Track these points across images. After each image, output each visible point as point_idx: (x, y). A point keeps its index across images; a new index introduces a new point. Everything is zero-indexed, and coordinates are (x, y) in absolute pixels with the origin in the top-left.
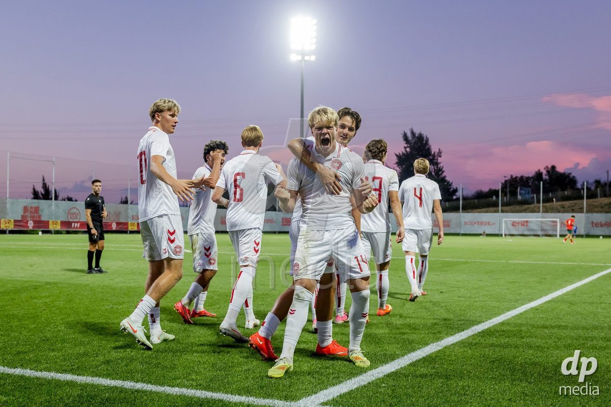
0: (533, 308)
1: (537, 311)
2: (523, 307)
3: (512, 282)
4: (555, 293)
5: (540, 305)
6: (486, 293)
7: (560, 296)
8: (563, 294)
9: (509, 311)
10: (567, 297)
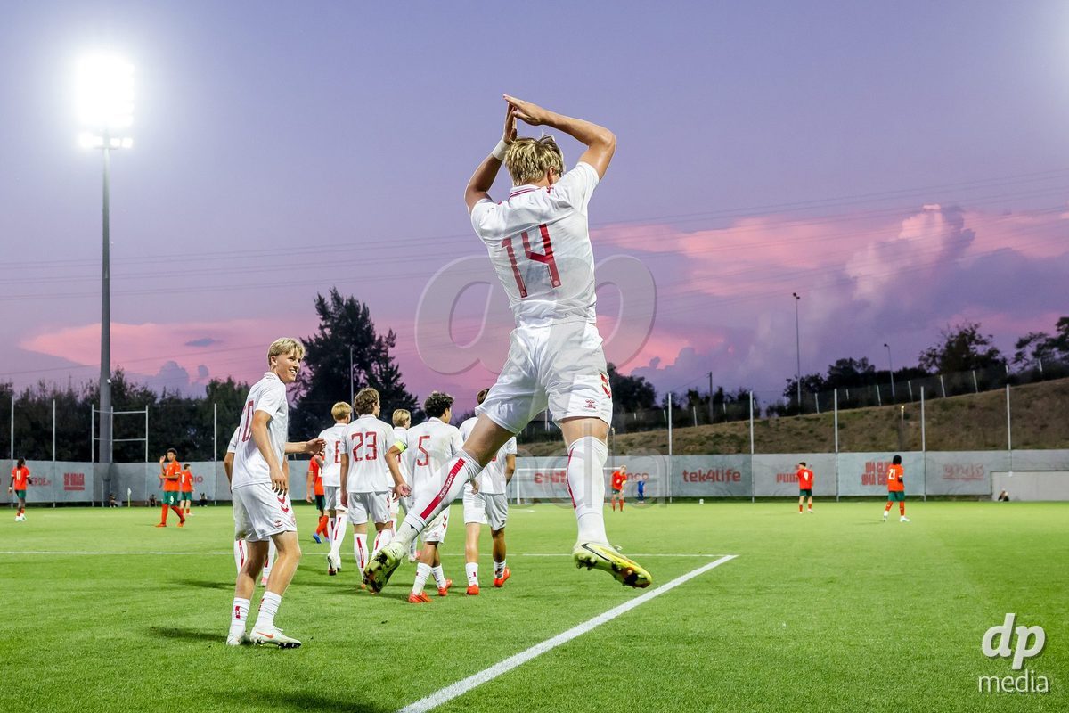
0: (557, 647)
2: (539, 646)
3: (524, 597)
4: (603, 615)
5: (571, 641)
6: (470, 620)
7: (611, 620)
8: (617, 618)
10: (624, 623)
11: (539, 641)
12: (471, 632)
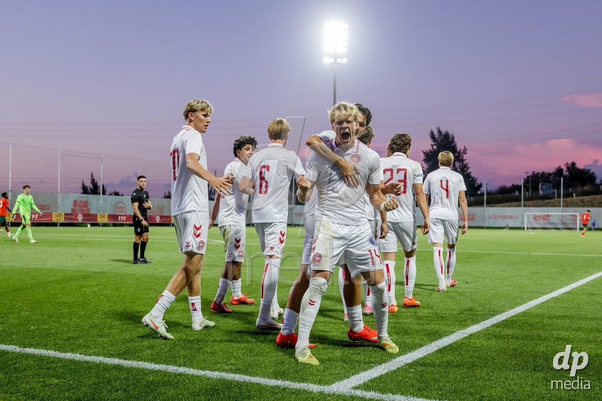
0: (554, 298)
1: (558, 301)
2: (544, 296)
3: (534, 273)
4: (576, 283)
6: (509, 283)
7: (580, 286)
8: (583, 285)
9: (531, 300)
10: (586, 288)
11: (544, 294)
12: (510, 288)
